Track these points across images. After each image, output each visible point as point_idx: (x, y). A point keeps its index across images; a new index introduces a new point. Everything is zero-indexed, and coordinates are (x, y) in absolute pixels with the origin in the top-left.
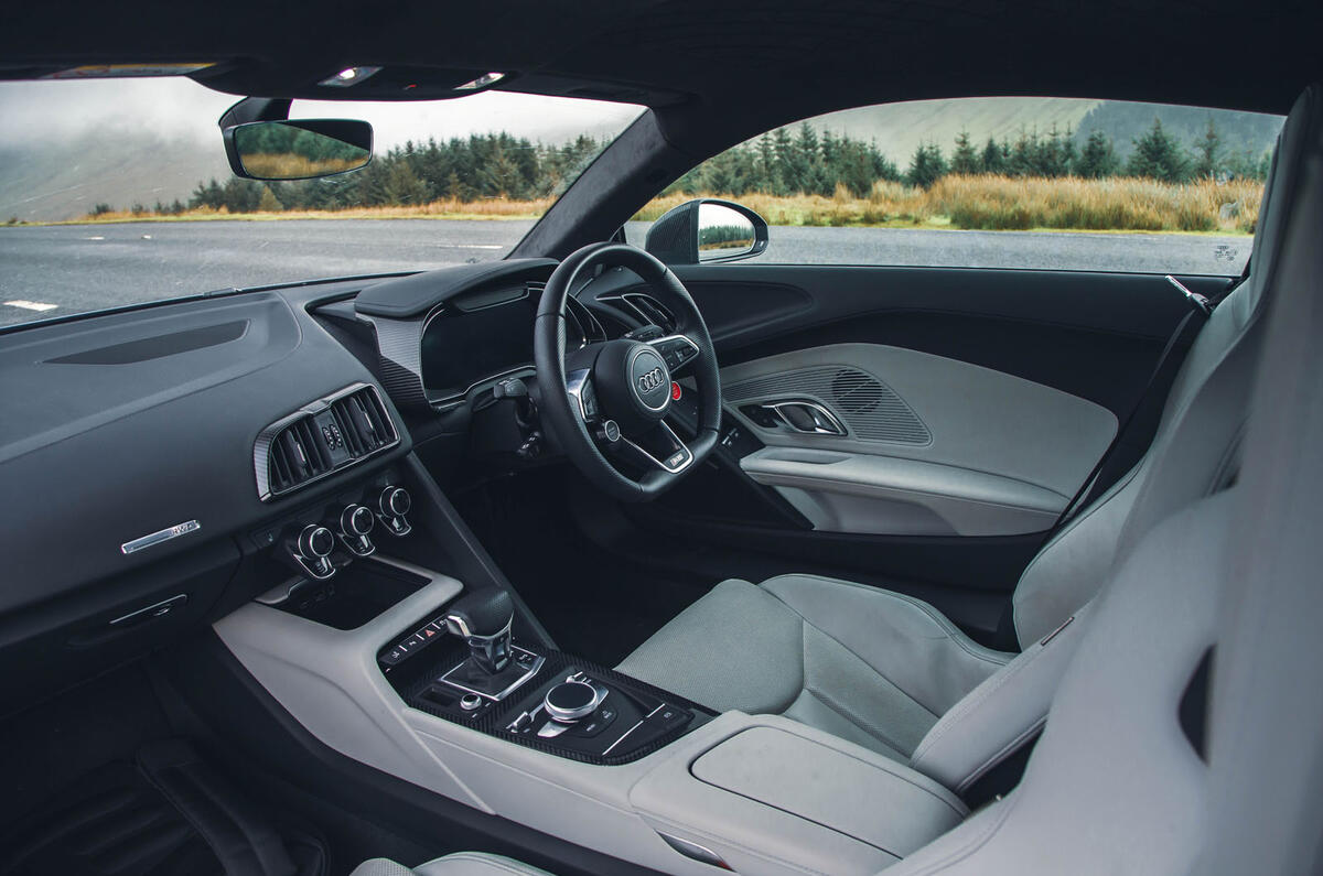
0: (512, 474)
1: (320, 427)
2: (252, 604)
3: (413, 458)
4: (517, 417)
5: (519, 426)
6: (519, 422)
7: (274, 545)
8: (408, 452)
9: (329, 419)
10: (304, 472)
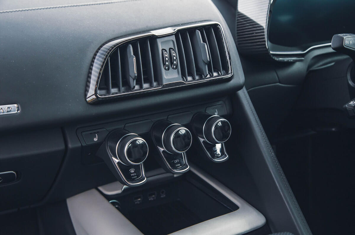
0: (334, 129)
1: (160, 48)
2: (94, 191)
3: (243, 94)
4: (349, 77)
5: (349, 85)
6: (351, 83)
7: (97, 145)
8: (240, 88)
9: (172, 43)
10: (133, 83)
